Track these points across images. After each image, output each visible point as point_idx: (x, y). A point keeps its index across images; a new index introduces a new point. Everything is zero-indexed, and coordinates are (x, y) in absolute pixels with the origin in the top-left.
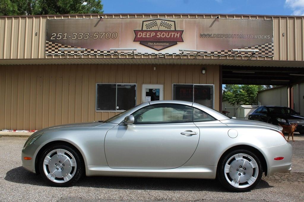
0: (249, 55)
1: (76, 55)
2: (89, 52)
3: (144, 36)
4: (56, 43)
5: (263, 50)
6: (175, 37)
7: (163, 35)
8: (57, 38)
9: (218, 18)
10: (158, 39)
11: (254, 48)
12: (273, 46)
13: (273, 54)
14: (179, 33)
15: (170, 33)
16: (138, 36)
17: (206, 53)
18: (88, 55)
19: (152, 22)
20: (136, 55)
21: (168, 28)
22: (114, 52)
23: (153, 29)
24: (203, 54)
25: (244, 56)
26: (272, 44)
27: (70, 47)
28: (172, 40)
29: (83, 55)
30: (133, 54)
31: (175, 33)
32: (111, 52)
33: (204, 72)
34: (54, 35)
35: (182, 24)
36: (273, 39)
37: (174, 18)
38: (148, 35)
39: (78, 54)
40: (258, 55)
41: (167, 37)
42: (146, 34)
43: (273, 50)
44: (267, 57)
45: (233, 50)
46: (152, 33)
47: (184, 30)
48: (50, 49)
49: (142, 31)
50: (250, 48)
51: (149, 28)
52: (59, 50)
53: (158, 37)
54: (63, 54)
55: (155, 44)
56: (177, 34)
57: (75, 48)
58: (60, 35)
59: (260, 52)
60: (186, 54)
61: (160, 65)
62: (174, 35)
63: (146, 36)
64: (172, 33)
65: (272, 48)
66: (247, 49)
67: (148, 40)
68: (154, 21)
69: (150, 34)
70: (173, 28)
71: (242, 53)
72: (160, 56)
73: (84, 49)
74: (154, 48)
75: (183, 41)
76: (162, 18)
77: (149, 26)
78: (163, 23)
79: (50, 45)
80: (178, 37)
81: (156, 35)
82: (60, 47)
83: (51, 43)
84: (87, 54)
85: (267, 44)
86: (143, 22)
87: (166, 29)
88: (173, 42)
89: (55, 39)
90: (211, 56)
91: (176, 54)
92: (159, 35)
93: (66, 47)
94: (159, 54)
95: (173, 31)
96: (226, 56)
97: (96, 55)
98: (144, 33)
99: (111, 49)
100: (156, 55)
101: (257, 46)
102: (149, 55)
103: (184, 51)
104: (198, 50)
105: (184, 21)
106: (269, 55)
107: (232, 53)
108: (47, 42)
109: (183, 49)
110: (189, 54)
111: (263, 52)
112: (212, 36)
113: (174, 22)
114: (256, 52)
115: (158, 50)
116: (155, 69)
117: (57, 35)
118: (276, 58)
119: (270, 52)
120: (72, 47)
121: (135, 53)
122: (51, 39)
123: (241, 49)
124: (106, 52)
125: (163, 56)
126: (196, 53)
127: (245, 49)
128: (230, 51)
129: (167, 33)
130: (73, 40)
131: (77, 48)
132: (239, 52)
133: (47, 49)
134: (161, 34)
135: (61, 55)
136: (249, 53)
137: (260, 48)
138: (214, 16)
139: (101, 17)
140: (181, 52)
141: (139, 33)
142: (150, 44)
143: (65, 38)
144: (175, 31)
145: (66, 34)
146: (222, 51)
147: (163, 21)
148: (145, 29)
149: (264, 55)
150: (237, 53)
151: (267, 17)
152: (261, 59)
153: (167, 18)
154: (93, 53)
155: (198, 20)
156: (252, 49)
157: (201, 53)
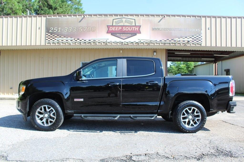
0: (185, 42)
1: (67, 43)
2: (76, 41)
3: (114, 29)
4: (53, 35)
5: (195, 39)
6: (135, 30)
7: (127, 29)
8: (54, 31)
9: (164, 17)
10: (124, 32)
11: (189, 37)
12: (202, 36)
13: (202, 42)
14: (138, 28)
15: (132, 27)
16: (110, 30)
17: (156, 41)
18: (76, 43)
19: (119, 19)
20: (109, 42)
21: (130, 24)
22: (94, 41)
23: (120, 24)
24: (154, 42)
25: (182, 43)
26: (201, 35)
27: (63, 37)
28: (133, 33)
29: (72, 42)
30: (106, 42)
31: (135, 27)
32: (91, 40)
33: (155, 54)
34: (52, 29)
35: (140, 21)
36: (202, 31)
37: (134, 17)
38: (116, 28)
39: (68, 42)
40: (191, 42)
41: (130, 30)
42: (115, 28)
43: (202, 39)
44: (198, 44)
45: (175, 39)
46: (120, 27)
47: (141, 25)
48: (49, 38)
49: (112, 26)
50: (186, 37)
51: (117, 24)
52: (55, 40)
53: (124, 30)
54: (58, 42)
55: (121, 34)
56: (137, 28)
57: (66, 38)
58: (56, 29)
59: (193, 40)
60: (143, 42)
61: (125, 49)
62: (135, 28)
63: (115, 29)
64: (133, 27)
65: (201, 38)
66: (184, 38)
67: (117, 32)
68: (121, 19)
69: (118, 28)
70: (134, 24)
71: (181, 41)
72: (125, 43)
73: (73, 39)
74: (121, 37)
75: (141, 33)
76: (126, 17)
77: (117, 22)
78: (127, 21)
79: (49, 36)
80: (137, 30)
81: (122, 29)
82: (56, 37)
83: (50, 34)
84: (74, 42)
85: (198, 35)
86: (113, 19)
87: (129, 25)
88: (134, 34)
89: (52, 31)
90: (160, 43)
91: (135, 42)
92: (124, 29)
93: (60, 37)
94: (124, 42)
95: (133, 26)
96: (170, 43)
97: (80, 43)
98: (114, 27)
99: (91, 38)
100: (122, 43)
101: (191, 36)
102: (117, 42)
103: (142, 40)
104: (151, 40)
105: (141, 19)
106: (199, 43)
107: (174, 41)
108: (47, 33)
109: (141, 39)
110: (145, 42)
111: (195, 40)
112: (160, 29)
113: (135, 20)
114: (190, 41)
115: (124, 39)
116: (121, 52)
117: (54, 29)
118: (203, 44)
119: (200, 40)
120: (64, 37)
121: (107, 41)
122: (50, 31)
123: (180, 38)
124: (88, 41)
125: (127, 43)
126: (150, 41)
127: (183, 38)
128: (172, 40)
129: (130, 28)
130: (65, 32)
131: (68, 38)
132: (178, 41)
133: (47, 38)
134: (125, 28)
135: (56, 42)
136: (185, 41)
137: (193, 37)
138: (162, 15)
139: (84, 17)
140: (139, 41)
141: (110, 27)
142: (118, 35)
143: (59, 31)
144: (135, 26)
145: (60, 28)
146: (167, 40)
147: (127, 19)
148: (114, 24)
149: (196, 43)
150: (177, 41)
151: (198, 16)
152: (193, 45)
153: (129, 17)
154: (79, 42)
155: (151, 18)
156: (188, 38)
157: (153, 41)
